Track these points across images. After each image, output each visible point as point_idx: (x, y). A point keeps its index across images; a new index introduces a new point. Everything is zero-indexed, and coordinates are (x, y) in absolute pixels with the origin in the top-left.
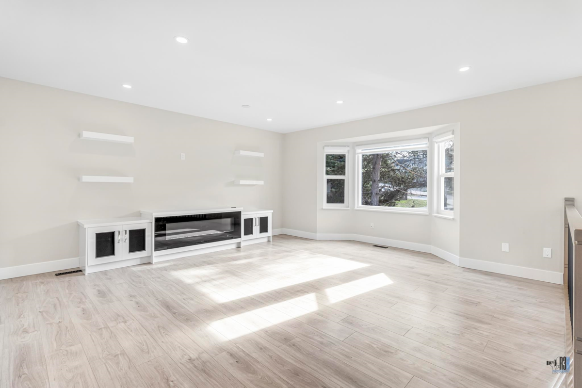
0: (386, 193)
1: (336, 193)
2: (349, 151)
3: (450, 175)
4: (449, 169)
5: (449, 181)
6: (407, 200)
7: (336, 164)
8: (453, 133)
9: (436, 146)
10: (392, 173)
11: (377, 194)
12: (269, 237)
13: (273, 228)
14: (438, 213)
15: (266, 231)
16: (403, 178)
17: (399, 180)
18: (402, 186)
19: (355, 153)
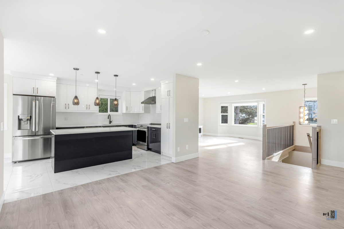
0: (242, 120)
1: (225, 120)
2: (229, 105)
3: (264, 114)
4: (264, 113)
5: (264, 116)
6: (254, 123)
7: (224, 109)
8: (264, 102)
9: (260, 105)
10: (245, 110)
11: (238, 120)
12: (201, 135)
13: (203, 132)
14: (260, 126)
15: (201, 133)
16: (251, 112)
17: (249, 113)
18: (251, 116)
19: (232, 106)
